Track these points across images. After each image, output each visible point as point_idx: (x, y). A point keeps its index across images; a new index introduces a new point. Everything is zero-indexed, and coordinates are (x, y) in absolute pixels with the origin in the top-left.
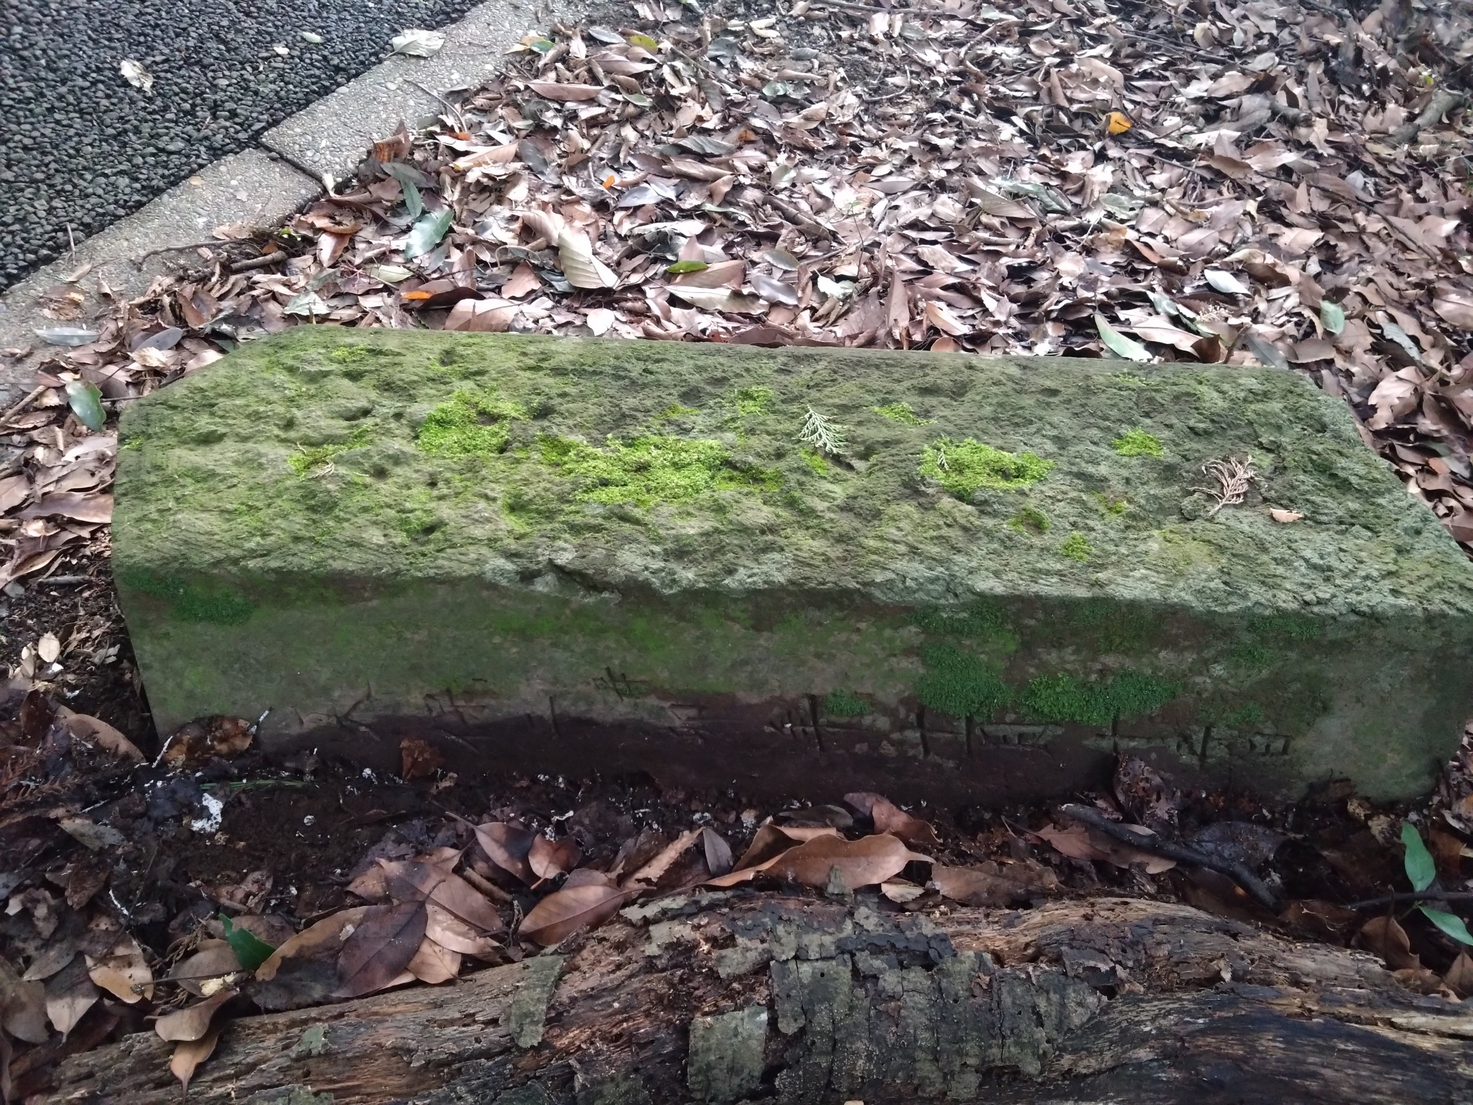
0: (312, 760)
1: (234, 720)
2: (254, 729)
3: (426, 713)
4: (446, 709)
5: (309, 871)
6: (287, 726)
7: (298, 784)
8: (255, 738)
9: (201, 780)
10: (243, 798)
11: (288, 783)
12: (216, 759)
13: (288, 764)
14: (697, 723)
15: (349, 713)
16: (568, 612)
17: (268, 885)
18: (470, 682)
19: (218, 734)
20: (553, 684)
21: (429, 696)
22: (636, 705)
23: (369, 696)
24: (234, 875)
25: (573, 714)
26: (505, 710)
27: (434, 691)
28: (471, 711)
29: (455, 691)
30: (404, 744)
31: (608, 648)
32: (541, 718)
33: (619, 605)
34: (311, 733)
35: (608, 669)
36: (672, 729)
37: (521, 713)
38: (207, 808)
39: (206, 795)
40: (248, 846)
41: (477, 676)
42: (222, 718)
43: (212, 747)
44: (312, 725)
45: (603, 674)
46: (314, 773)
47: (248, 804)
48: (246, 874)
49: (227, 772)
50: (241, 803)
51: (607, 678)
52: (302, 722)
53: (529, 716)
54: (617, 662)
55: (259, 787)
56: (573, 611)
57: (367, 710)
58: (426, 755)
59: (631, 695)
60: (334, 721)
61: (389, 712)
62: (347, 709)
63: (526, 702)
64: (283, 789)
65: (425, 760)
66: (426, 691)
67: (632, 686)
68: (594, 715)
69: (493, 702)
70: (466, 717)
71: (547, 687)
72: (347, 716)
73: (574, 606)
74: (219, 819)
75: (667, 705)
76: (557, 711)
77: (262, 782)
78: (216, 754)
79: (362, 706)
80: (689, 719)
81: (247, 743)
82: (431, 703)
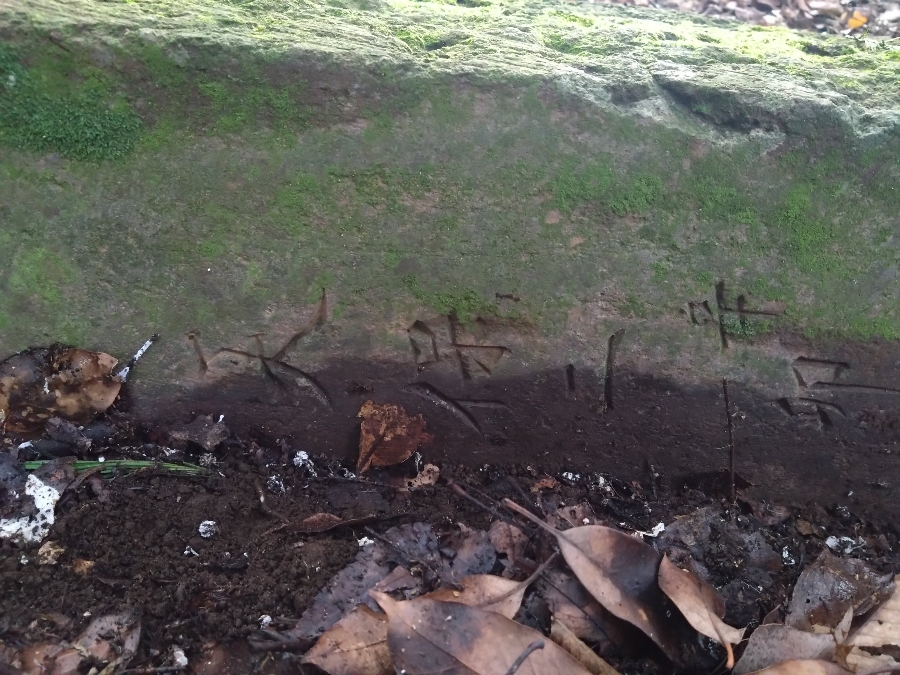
0: (216, 430)
1: (93, 354)
2: (123, 374)
3: (410, 356)
4: (443, 351)
5: (212, 617)
6: (181, 371)
7: (191, 470)
8: (125, 390)
9: (26, 455)
10: (97, 486)
11: (173, 467)
12: (56, 421)
13: (177, 435)
14: (827, 393)
15: (282, 352)
16: (687, 164)
17: (131, 645)
18: (491, 300)
19: (62, 376)
20: (624, 311)
21: (419, 326)
22: (745, 356)
23: (320, 322)
24: (63, 621)
25: (642, 369)
26: (536, 354)
27: (430, 316)
28: (481, 356)
29: (462, 316)
30: (365, 411)
31: (733, 242)
32: (589, 372)
33: (776, 155)
34: (220, 384)
35: (720, 287)
36: (784, 402)
37: (560, 362)
38: (31, 499)
39: (33, 478)
40: (100, 569)
41: (505, 290)
42: (72, 349)
43: (52, 401)
44: (222, 372)
45: (711, 296)
46: (218, 451)
47: (104, 495)
48: (88, 621)
49: (73, 445)
50: (92, 494)
51: (713, 305)
52: (204, 366)
53: (570, 369)
54: (738, 272)
55: (125, 470)
56: (696, 163)
57: (315, 347)
58: (400, 431)
59: (744, 338)
60: (256, 364)
61: (349, 352)
62: (280, 344)
63: (573, 342)
64: (166, 476)
65: (397, 438)
66: (416, 315)
67: (751, 319)
68: (674, 372)
69: (520, 340)
70: (473, 367)
71: (614, 316)
72: (278, 358)
73: (701, 152)
74: (51, 519)
75: (791, 357)
76: (617, 363)
77: (130, 463)
78: (57, 414)
79: (306, 340)
80: (820, 384)
81: (112, 396)
82: (419, 337)
